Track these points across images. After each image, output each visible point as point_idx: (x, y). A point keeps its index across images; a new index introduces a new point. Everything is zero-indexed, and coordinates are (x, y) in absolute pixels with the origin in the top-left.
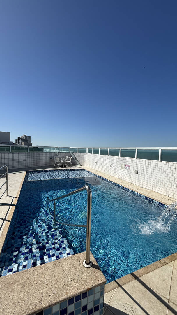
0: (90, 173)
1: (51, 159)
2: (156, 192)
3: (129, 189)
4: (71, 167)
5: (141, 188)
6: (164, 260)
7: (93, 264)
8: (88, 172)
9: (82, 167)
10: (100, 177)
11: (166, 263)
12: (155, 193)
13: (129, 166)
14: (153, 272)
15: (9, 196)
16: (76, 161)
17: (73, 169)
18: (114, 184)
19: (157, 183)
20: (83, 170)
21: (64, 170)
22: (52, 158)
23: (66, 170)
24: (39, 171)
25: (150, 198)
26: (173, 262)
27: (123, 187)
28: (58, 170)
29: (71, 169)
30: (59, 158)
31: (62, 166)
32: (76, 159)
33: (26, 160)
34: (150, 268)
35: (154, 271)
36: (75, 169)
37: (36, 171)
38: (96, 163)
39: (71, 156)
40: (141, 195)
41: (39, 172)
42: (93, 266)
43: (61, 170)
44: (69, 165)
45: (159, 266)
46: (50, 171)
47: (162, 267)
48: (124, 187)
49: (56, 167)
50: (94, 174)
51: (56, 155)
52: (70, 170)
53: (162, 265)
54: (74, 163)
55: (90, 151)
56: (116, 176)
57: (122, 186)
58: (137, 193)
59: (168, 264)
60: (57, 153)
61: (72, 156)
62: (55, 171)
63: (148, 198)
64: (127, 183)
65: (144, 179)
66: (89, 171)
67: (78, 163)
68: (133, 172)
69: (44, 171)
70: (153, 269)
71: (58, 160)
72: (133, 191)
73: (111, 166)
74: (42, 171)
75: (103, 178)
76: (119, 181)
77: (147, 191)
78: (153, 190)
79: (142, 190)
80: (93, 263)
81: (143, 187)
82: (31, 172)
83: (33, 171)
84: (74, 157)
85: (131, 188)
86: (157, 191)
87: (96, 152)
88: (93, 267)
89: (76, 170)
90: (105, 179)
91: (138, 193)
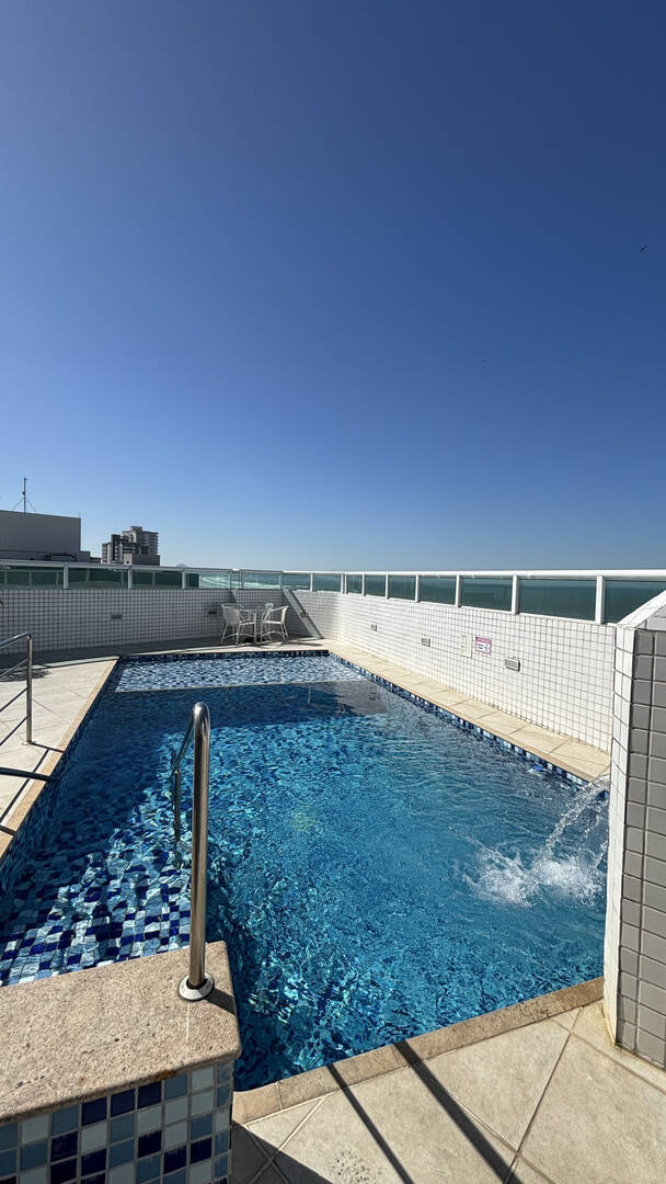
0: (349, 665)
1: (213, 613)
2: (586, 744)
3: (482, 730)
4: (284, 643)
5: (533, 728)
6: (540, 1002)
7: (213, 988)
8: (342, 661)
9: (324, 645)
10: (385, 681)
11: (545, 1016)
12: (578, 748)
13: (490, 642)
14: (484, 1043)
15: (34, 744)
16: (304, 620)
17: (289, 652)
18: (431, 708)
19: (590, 706)
20: (326, 653)
21: (256, 653)
22: (214, 611)
23: (264, 655)
24: (165, 655)
25: (554, 767)
26: (576, 1011)
27: (462, 721)
28: (235, 653)
29: (280, 652)
30: (237, 611)
31: (249, 641)
32: (304, 613)
33: (119, 617)
34: (478, 1030)
35: (491, 1040)
36: (295, 652)
37: (153, 656)
38: (375, 628)
39: (284, 602)
40: (525, 752)
41: (165, 659)
42: (213, 996)
43: (246, 655)
44: (276, 638)
45: (516, 1023)
46: (203, 657)
47: (526, 1028)
48: (464, 721)
49: (230, 641)
50: (362, 672)
51: (231, 599)
52: (277, 656)
53: (529, 1021)
54: (296, 627)
55: (354, 586)
56: (444, 681)
57: (459, 719)
58: (509, 746)
59: (555, 1018)
60: (235, 593)
61: (289, 604)
62: (220, 656)
63: (550, 766)
64: (483, 706)
65: (541, 690)
66: (348, 658)
67: (310, 629)
68: (502, 664)
69: (183, 655)
70: (489, 1034)
71: (234, 616)
72: (495, 737)
73: (426, 642)
74: (176, 658)
75: (394, 686)
76: (449, 699)
77: (550, 739)
78: (576, 736)
79: (533, 734)
80: (217, 987)
81: (539, 723)
82: (136, 660)
83: (143, 656)
84: (295, 606)
85: (490, 724)
86: (589, 741)
87: (374, 587)
88: (210, 1001)
89: (300, 656)
90: (402, 690)
91: (513, 746)
